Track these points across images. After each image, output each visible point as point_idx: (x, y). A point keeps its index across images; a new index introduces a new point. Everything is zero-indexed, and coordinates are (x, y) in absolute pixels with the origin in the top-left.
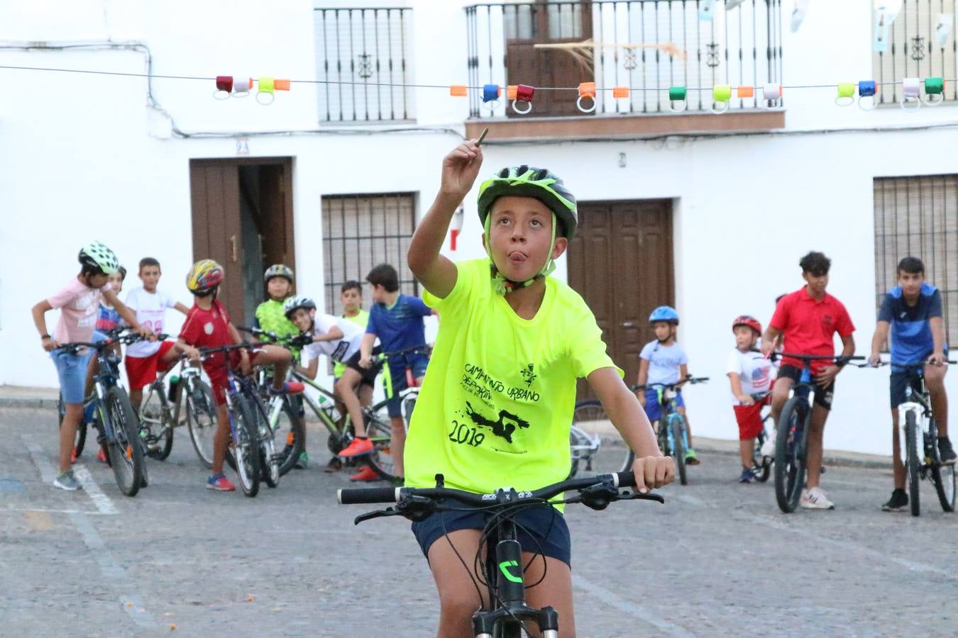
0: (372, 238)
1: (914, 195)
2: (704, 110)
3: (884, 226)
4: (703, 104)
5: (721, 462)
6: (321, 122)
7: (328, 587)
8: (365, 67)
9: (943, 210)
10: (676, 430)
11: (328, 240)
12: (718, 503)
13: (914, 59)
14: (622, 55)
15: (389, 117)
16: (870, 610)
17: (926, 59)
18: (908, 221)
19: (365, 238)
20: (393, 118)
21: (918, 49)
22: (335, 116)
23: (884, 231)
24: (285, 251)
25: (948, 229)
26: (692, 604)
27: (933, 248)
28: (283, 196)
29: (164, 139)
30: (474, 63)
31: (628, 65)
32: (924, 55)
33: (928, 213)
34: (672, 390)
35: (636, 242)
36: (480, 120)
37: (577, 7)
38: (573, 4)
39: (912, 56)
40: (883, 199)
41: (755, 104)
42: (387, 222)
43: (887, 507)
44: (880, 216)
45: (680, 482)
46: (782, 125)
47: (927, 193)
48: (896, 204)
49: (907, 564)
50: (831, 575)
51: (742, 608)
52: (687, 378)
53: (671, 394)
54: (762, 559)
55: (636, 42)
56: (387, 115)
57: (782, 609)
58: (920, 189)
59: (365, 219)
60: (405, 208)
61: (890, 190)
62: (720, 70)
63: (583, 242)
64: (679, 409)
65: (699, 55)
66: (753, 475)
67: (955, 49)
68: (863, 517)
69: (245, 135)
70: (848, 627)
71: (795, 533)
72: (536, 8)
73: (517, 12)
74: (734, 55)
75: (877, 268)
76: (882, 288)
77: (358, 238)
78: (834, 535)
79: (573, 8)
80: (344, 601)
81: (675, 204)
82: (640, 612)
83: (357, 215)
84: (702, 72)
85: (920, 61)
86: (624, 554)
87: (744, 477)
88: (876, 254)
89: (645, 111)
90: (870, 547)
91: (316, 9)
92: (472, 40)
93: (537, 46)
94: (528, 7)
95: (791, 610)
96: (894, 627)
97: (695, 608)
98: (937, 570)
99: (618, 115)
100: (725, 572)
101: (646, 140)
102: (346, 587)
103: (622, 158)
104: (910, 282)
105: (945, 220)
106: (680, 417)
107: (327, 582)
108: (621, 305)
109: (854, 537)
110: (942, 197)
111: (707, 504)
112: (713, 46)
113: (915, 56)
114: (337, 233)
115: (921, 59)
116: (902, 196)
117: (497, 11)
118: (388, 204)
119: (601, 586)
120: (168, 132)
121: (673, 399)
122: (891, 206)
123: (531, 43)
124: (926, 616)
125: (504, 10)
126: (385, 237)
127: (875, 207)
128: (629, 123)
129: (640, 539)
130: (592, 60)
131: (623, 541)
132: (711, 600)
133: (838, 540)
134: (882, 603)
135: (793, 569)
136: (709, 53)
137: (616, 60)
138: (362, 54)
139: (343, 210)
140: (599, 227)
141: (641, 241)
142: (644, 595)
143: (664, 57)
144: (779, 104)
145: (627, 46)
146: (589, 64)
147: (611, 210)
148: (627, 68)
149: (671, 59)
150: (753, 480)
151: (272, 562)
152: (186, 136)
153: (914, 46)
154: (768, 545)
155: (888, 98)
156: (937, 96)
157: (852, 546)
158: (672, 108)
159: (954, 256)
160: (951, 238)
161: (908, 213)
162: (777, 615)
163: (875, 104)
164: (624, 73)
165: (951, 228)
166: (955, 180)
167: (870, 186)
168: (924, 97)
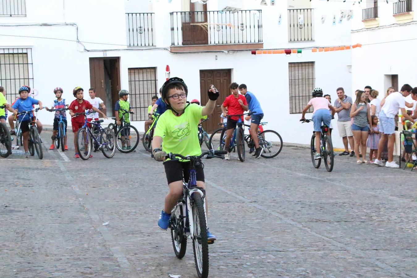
0: (143, 81)
1: (300, 68)
2: (240, 43)
3: (291, 77)
4: (240, 41)
6: (128, 46)
7: (132, 182)
8: (141, 30)
9: (308, 72)
11: (130, 81)
13: (300, 28)
14: (216, 27)
15: (148, 45)
16: (288, 187)
17: (303, 28)
18: (298, 75)
19: (141, 81)
20: (149, 45)
21: (301, 25)
22: (132, 44)
24: (118, 85)
25: (310, 78)
28: (117, 68)
29: (82, 52)
30: (172, 29)
31: (218, 30)
33: (304, 73)
35: (221, 81)
36: (175, 46)
37: (203, 13)
38: (201, 12)
40: (291, 69)
41: (255, 41)
42: (148, 76)
44: (290, 74)
46: (263, 48)
47: (304, 67)
48: (295, 70)
51: (252, 187)
54: (257, 173)
55: (220, 23)
56: (147, 45)
58: (302, 66)
59: (141, 75)
60: (153, 72)
61: (293, 66)
62: (244, 31)
63: (205, 81)
65: (238, 27)
67: (311, 26)
69: (106, 51)
70: (282, 192)
72: (190, 13)
73: (185, 14)
74: (248, 27)
75: (290, 89)
76: (291, 95)
77: (139, 81)
78: (278, 166)
79: (201, 13)
80: (137, 187)
81: (232, 71)
82: (223, 189)
83: (139, 74)
84: (239, 32)
86: (218, 172)
88: (289, 85)
89: (223, 43)
90: (288, 169)
91: (126, 13)
92: (172, 23)
93: (191, 24)
94: (188, 13)
95: (266, 187)
96: (295, 192)
97: (238, 187)
98: (307, 176)
99: (215, 44)
100: (247, 177)
102: (137, 182)
103: (216, 57)
105: (309, 75)
107: (132, 181)
109: (283, 167)
110: (308, 68)
112: (242, 24)
114: (133, 79)
116: (297, 68)
117: (179, 14)
118: (148, 71)
119: (211, 181)
120: (83, 50)
122: (293, 71)
123: (189, 23)
124: (303, 189)
125: (181, 14)
126: (147, 81)
127: (289, 71)
128: (218, 47)
129: (222, 168)
132: (243, 185)
134: (291, 185)
135: (266, 176)
136: (241, 26)
137: (214, 28)
138: (140, 27)
139: (135, 72)
140: (210, 77)
141: (222, 81)
142: (224, 184)
143: (228, 28)
144: (261, 41)
145: (217, 24)
146: (206, 29)
147: (213, 72)
149: (230, 28)
151: (115, 175)
152: (88, 51)
154: (259, 169)
155: (293, 40)
156: (307, 39)
157: (283, 169)
158: (231, 43)
159: (312, 85)
160: (311, 80)
161: (298, 73)
162: (262, 189)
163: (289, 41)
164: (216, 33)
165: (311, 77)
166: (312, 63)
167: (287, 65)
168: (303, 39)
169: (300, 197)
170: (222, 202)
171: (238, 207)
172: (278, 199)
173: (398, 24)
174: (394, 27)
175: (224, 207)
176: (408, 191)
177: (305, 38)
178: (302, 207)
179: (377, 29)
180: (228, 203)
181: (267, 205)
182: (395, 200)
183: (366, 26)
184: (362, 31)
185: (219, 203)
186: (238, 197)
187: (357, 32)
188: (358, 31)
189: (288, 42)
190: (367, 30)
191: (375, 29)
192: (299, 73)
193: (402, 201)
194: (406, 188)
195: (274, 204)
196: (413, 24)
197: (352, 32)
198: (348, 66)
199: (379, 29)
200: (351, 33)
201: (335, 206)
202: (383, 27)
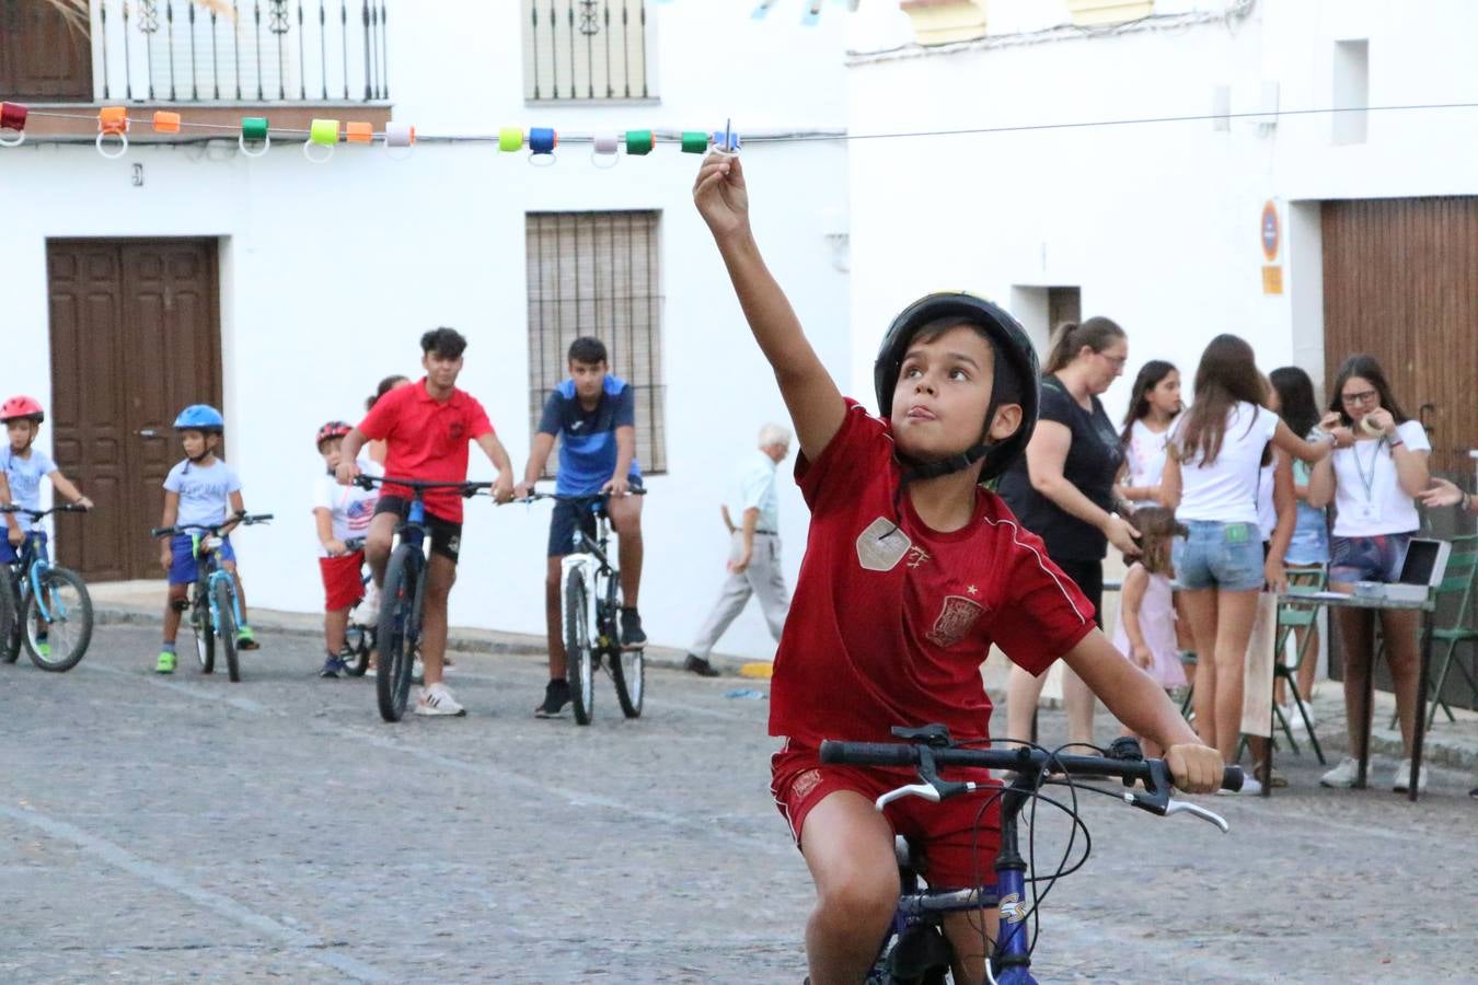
1: (586, 240)
2: (265, 101)
3: (541, 288)
4: (265, 90)
5: (293, 647)
9: (627, 264)
10: (223, 596)
12: (286, 710)
13: (584, 33)
14: (135, 8)
16: (515, 865)
17: (601, 35)
18: (577, 280)
21: (589, 18)
23: (541, 294)
25: (636, 292)
26: (248, 863)
27: (614, 321)
31: (144, 26)
32: (598, 28)
33: (607, 268)
34: (215, 535)
35: (161, 304)
39: (581, 29)
40: (540, 244)
41: (346, 94)
43: (542, 713)
44: (536, 271)
45: (228, 676)
46: (387, 127)
47: (605, 238)
48: (558, 253)
49: (570, 795)
50: (463, 815)
51: (323, 867)
52: (240, 516)
53: (213, 542)
54: (355, 792)
57: (385, 868)
58: (595, 231)
61: (550, 232)
62: (291, 39)
63: (74, 299)
64: (226, 564)
65: (257, 15)
66: (342, 664)
67: (643, 21)
68: (507, 728)
70: (483, 892)
71: (407, 752)
74: (311, 16)
75: (531, 350)
76: (538, 380)
78: (464, 754)
81: (221, 246)
82: (166, 876)
84: (262, 41)
85: (593, 37)
86: (140, 787)
87: (329, 669)
88: (530, 329)
89: (173, 99)
90: (517, 771)
95: (397, 868)
96: (551, 890)
97: (252, 868)
98: (616, 805)
99: (132, 103)
100: (298, 813)
101: (174, 143)
103: (137, 171)
104: (587, 377)
105: (631, 279)
106: (229, 577)
108: (137, 402)
109: (495, 758)
110: (627, 245)
111: (272, 711)
112: (278, 1)
113: (586, 29)
115: (595, 33)
116: (567, 240)
119: (105, 838)
121: (216, 549)
122: (551, 257)
124: (598, 873)
127: (529, 256)
128: (147, 116)
129: (165, 765)
130: (87, 15)
131: (139, 767)
132: (277, 856)
133: (467, 762)
134: (534, 855)
135: (402, 807)
136: (272, 12)
137: (126, 17)
140: (103, 279)
141: (168, 302)
142: (171, 850)
143: (202, 15)
144: (382, 95)
146: (79, 19)
147: (120, 251)
148: (144, 30)
149: (214, 18)
150: (342, 673)
153: (582, 15)
154: (364, 771)
155: (546, 92)
156: (619, 91)
157: (491, 771)
158: (217, 96)
159: (644, 334)
160: (640, 306)
161: (577, 268)
162: (378, 876)
163: (527, 100)
164: (139, 40)
165: (640, 292)
166: (648, 220)
167: (520, 225)
168: (600, 92)
169: (581, 917)
170: (160, 949)
171: (248, 973)
172: (463, 930)
173: (1077, 28)
174: (1059, 40)
175: (169, 972)
176: (1126, 885)
177: (613, 87)
178: (588, 972)
179: (977, 50)
180: (194, 953)
181: (404, 963)
182: (1060, 929)
183: (919, 32)
184: (903, 58)
185: (143, 952)
186: (248, 918)
187: (878, 61)
188: (881, 58)
189: (522, 102)
190: (928, 55)
191: (966, 49)
192: (579, 265)
193: (1097, 938)
194: (1119, 868)
195: (442, 954)
196: (1154, 28)
197: (849, 60)
198: (833, 236)
199: (987, 48)
200: (848, 65)
201: (761, 965)
202: (1002, 41)
